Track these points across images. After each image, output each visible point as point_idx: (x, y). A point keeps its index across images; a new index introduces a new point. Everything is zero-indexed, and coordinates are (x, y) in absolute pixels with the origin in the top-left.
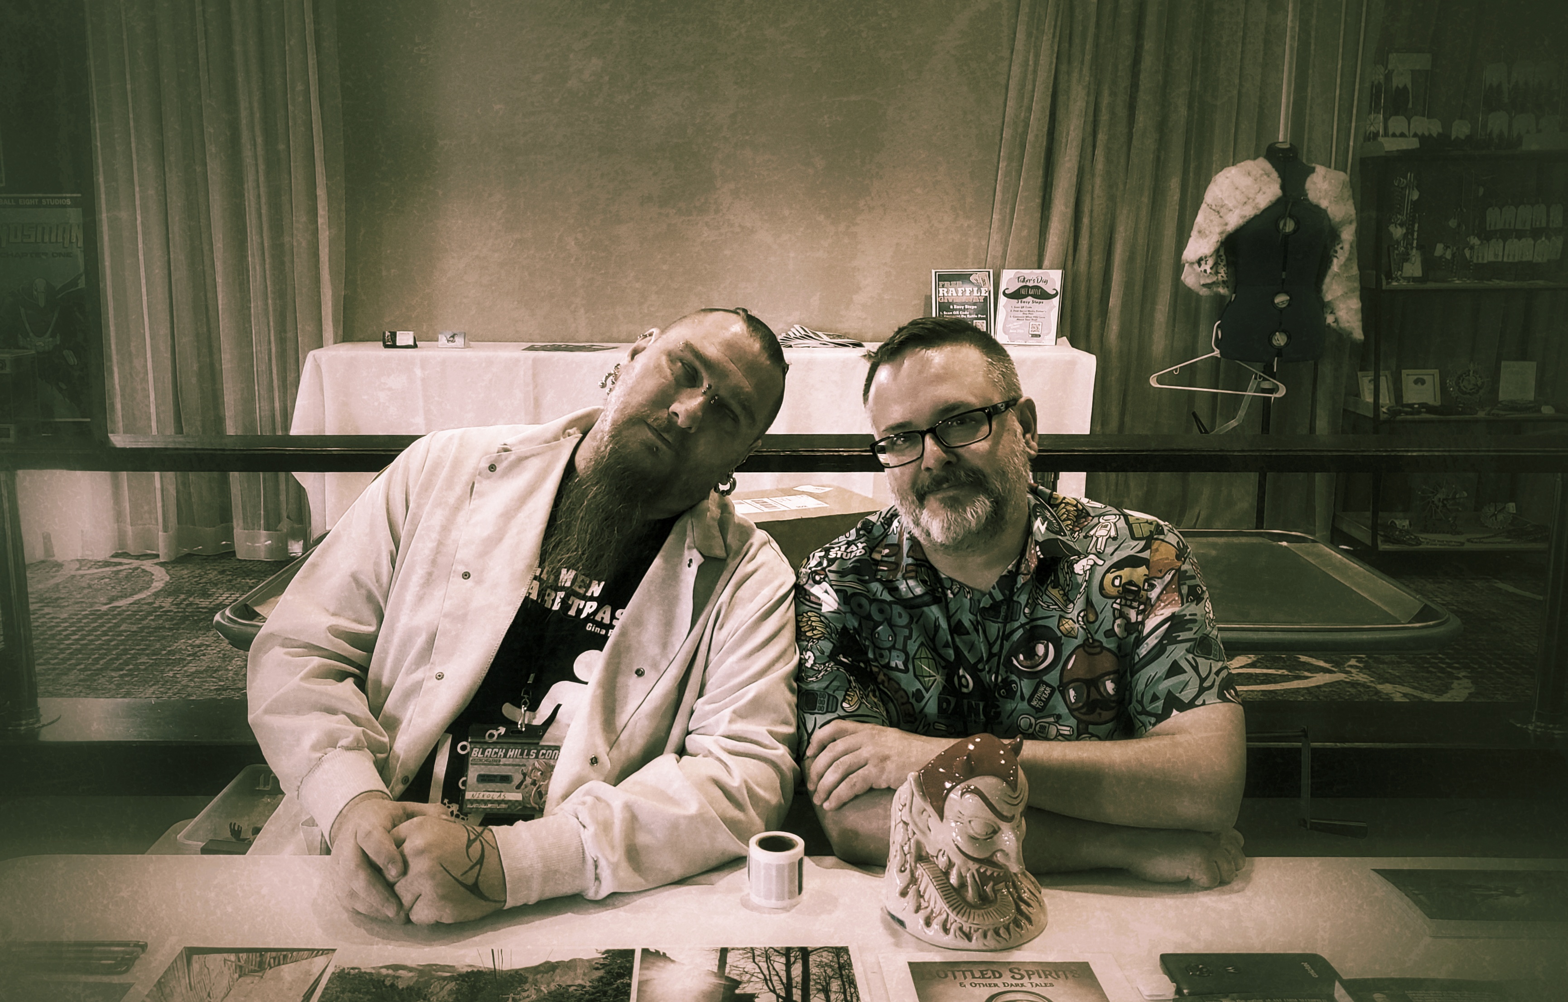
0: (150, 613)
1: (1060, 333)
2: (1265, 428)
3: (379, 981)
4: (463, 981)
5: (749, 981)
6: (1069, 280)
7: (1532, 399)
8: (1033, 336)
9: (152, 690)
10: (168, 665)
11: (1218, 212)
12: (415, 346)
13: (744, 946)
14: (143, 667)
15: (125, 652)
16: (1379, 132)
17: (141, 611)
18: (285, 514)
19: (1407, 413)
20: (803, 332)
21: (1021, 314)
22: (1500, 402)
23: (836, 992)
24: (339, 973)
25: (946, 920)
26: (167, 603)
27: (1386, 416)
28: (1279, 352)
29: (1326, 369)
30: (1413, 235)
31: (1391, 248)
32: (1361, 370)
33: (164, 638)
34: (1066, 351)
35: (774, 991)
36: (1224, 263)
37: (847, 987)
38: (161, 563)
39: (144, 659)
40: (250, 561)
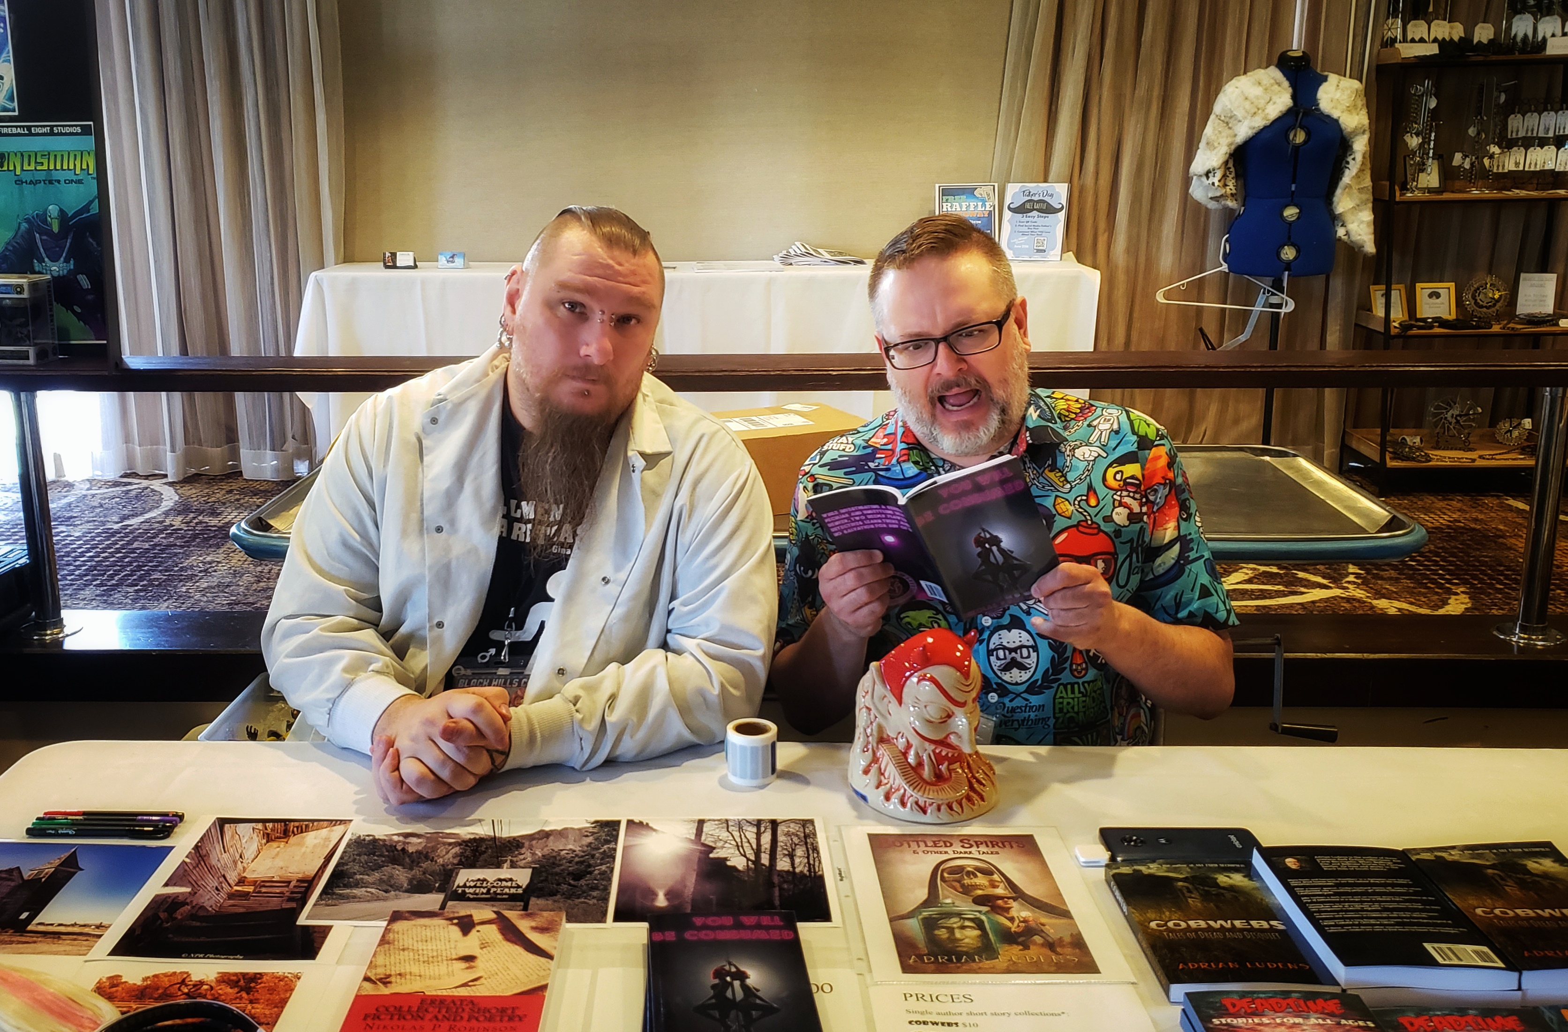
0: (161, 531)
1: (1065, 249)
2: (1273, 345)
3: (391, 846)
4: (467, 846)
5: (723, 847)
6: (1076, 194)
7: (1551, 312)
8: (1038, 251)
9: (166, 604)
10: (181, 581)
11: (1227, 123)
12: (415, 267)
13: (719, 818)
14: (157, 583)
15: (139, 568)
16: (1396, 37)
17: (153, 529)
18: (289, 435)
19: (1420, 328)
20: (804, 250)
21: (1025, 229)
22: (1517, 316)
23: (800, 857)
24: (355, 840)
25: (904, 795)
26: (177, 522)
27: (1397, 330)
28: (1288, 265)
29: (1337, 284)
30: (1429, 145)
31: (1407, 158)
32: (1374, 284)
33: (176, 554)
34: (1071, 266)
35: (745, 856)
36: (1233, 175)
37: (811, 852)
38: (170, 483)
39: (157, 575)
40: (257, 481)
